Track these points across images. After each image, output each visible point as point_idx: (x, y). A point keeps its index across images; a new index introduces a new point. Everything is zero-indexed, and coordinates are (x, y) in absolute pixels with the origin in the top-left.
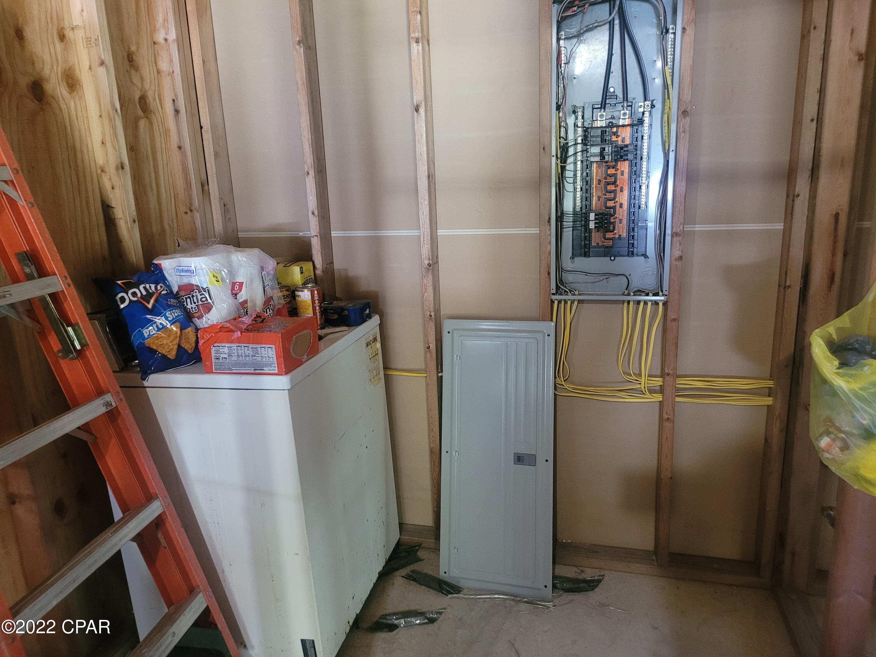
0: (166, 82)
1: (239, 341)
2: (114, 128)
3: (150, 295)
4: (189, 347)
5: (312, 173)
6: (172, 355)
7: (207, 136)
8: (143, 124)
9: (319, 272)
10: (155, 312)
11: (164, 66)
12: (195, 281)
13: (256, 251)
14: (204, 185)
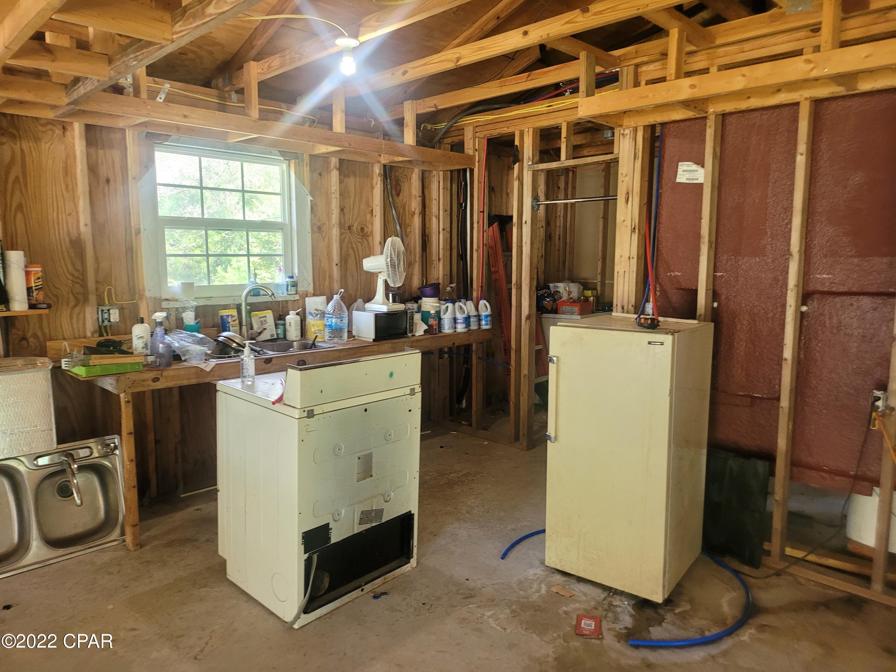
0: (558, 229)
1: (568, 305)
2: (542, 245)
3: (546, 293)
4: (554, 308)
5: (600, 260)
6: (550, 309)
7: (568, 246)
8: (549, 242)
9: (599, 294)
10: (547, 297)
11: (558, 224)
12: (558, 290)
13: (578, 283)
14: (564, 263)
